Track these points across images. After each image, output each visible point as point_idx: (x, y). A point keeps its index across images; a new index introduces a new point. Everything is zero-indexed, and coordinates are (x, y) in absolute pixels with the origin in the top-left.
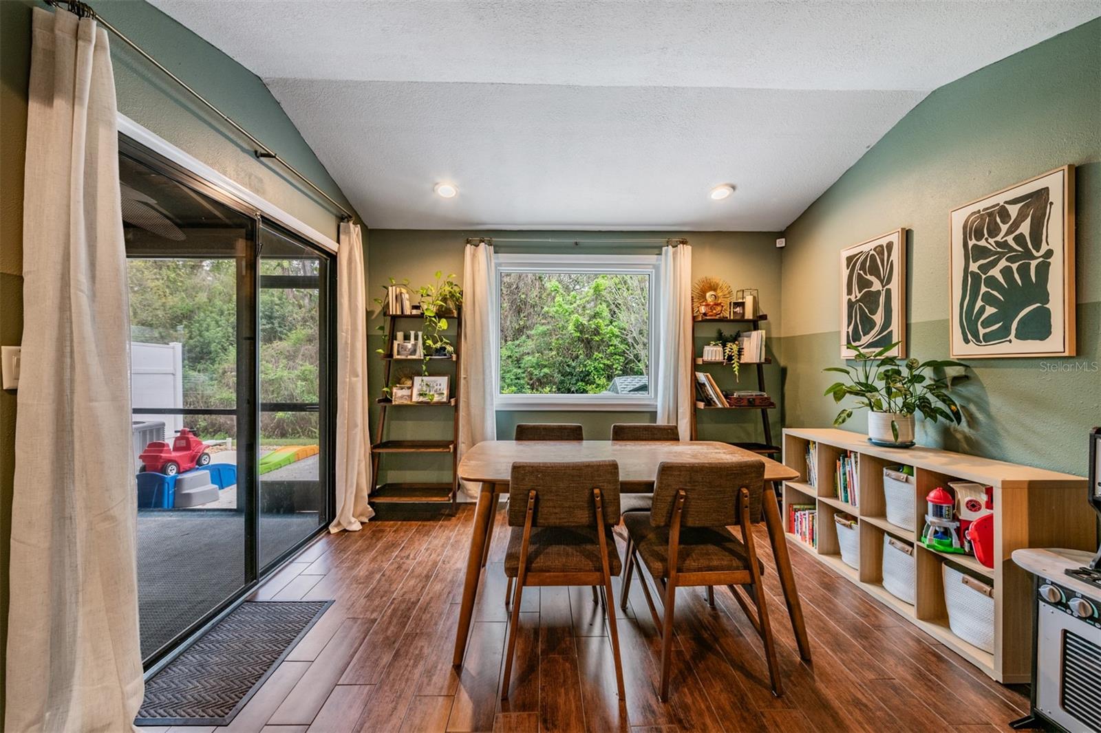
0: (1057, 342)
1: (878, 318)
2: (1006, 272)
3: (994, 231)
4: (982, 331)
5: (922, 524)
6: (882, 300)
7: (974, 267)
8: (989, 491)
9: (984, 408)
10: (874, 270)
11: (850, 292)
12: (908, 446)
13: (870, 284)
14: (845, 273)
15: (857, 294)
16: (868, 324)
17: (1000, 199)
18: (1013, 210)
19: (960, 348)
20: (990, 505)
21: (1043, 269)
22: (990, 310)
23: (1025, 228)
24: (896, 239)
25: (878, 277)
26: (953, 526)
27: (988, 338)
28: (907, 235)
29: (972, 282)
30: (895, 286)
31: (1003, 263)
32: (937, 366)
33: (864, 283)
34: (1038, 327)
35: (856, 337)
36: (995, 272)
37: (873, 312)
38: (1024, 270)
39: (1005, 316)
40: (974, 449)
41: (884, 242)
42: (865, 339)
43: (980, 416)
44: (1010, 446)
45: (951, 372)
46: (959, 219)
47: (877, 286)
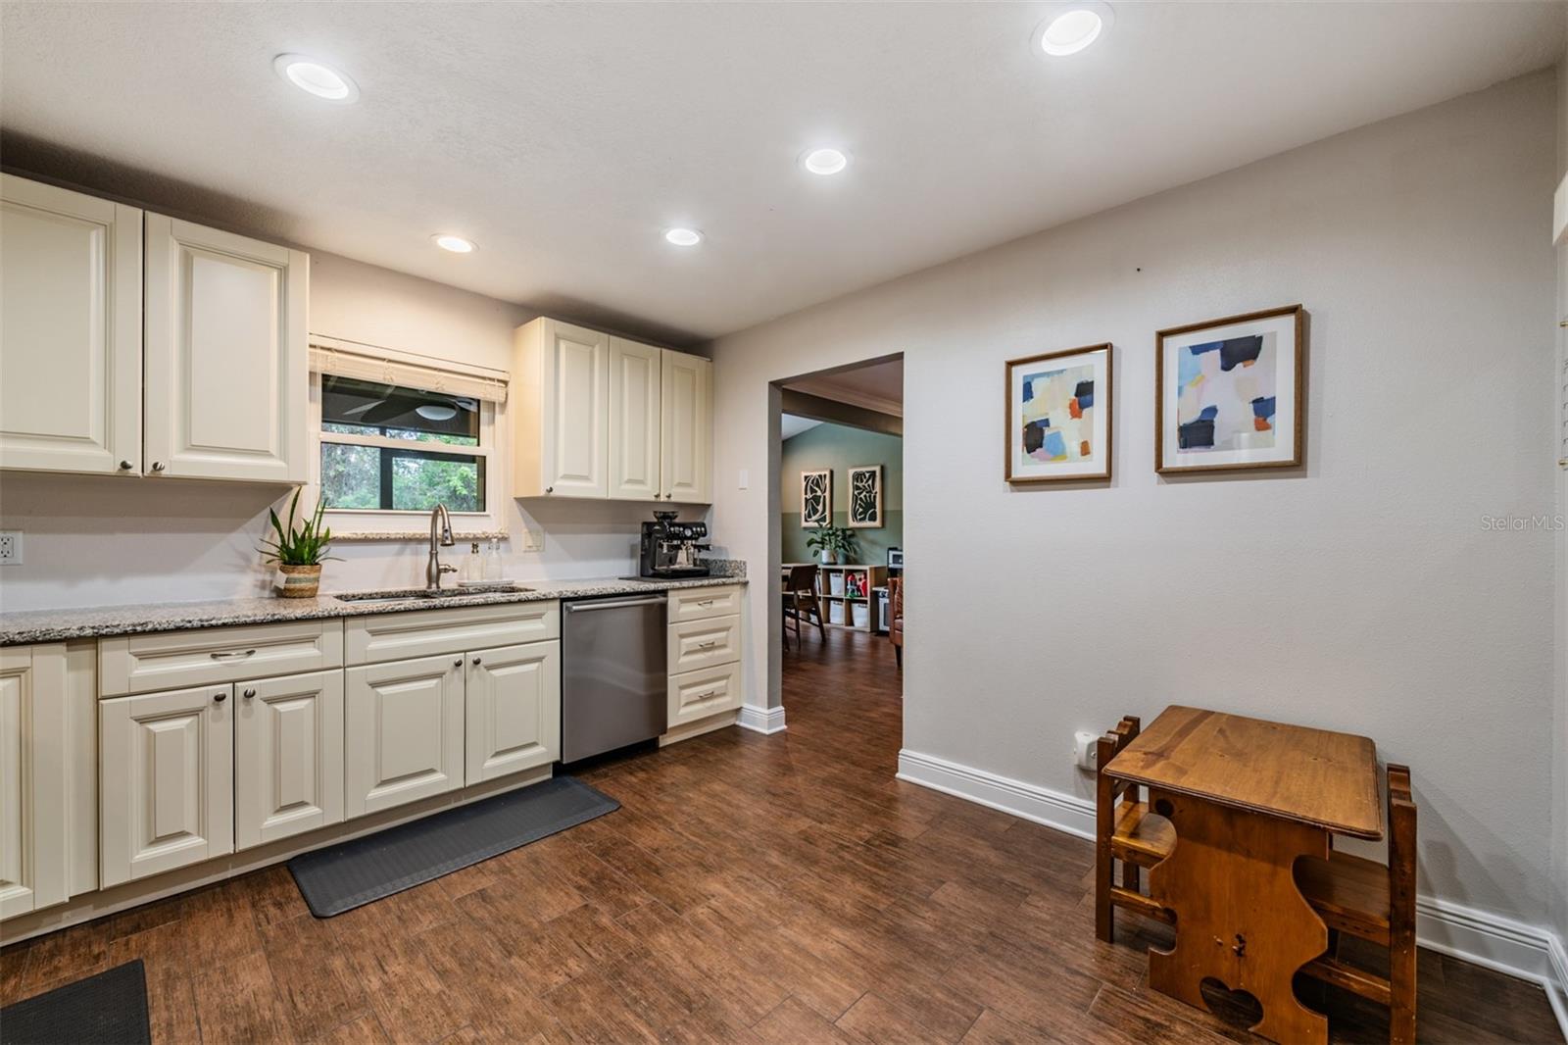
0: (877, 523)
1: (820, 508)
2: (865, 496)
3: (862, 481)
4: (859, 517)
5: (846, 589)
6: (822, 500)
7: (856, 493)
8: (866, 575)
9: (859, 546)
10: (818, 486)
11: (806, 494)
12: (835, 564)
13: (816, 492)
14: (804, 484)
15: (809, 496)
16: (815, 511)
17: (864, 470)
18: (867, 475)
19: (852, 524)
20: (866, 578)
21: (875, 497)
22: (861, 510)
23: (870, 482)
24: (827, 473)
25: (819, 488)
26: (855, 588)
27: (861, 520)
28: (832, 472)
29: (855, 498)
30: (827, 494)
31: (864, 493)
32: (844, 531)
33: (813, 491)
34: (873, 518)
35: (810, 517)
36: (862, 496)
37: (818, 505)
38: (870, 497)
39: (865, 512)
40: (856, 562)
41: (823, 473)
42: (814, 518)
43: (858, 549)
44: (867, 560)
45: (848, 533)
46: (851, 472)
47: (819, 493)
